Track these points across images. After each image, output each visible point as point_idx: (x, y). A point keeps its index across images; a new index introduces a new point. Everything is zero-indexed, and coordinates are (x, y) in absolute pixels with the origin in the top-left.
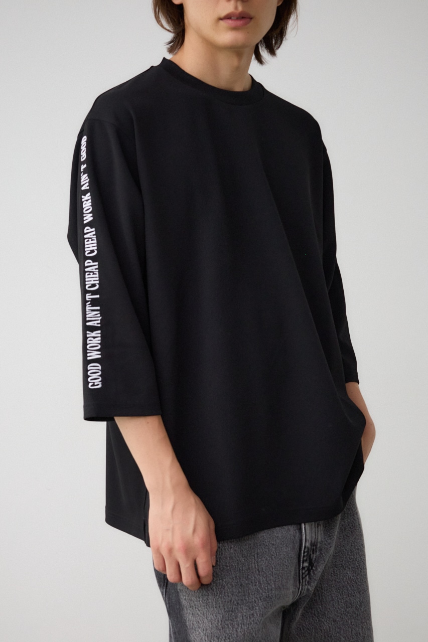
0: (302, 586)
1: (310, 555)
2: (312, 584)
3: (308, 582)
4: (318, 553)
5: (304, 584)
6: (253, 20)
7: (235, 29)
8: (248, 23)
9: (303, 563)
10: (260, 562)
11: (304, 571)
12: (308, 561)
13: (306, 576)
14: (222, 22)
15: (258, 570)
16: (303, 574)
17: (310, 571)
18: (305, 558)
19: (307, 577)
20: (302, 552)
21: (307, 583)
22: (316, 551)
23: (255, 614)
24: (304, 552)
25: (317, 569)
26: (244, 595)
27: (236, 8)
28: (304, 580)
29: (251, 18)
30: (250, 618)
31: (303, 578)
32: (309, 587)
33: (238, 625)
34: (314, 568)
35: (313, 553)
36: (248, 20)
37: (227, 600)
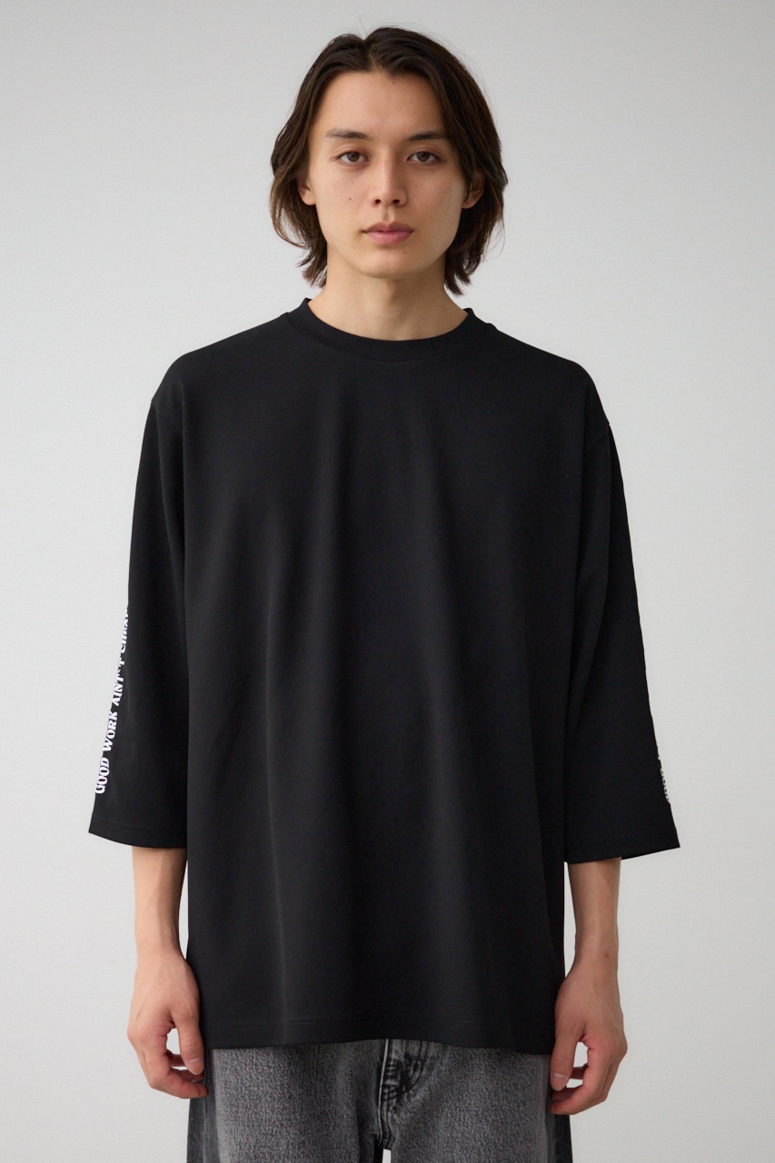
0: (382, 1110)
1: (407, 1071)
2: (402, 1114)
3: (395, 1108)
4: (425, 1073)
5: (385, 1108)
6: (413, 234)
7: (385, 247)
8: (407, 237)
9: (386, 1078)
11: (386, 1091)
12: (399, 1079)
13: (389, 1099)
14: (365, 236)
16: (383, 1094)
17: (404, 1093)
18: (390, 1074)
19: (394, 1100)
20: (384, 1065)
21: (391, 1108)
23: (307, 1142)
24: (388, 1065)
25: (415, 1094)
26: (294, 1113)
27: (386, 217)
28: (385, 1103)
29: (411, 231)
30: (299, 1148)
31: (383, 1100)
32: (395, 1116)
33: (279, 1157)
34: (409, 1091)
36: (406, 234)
37: (264, 1118)
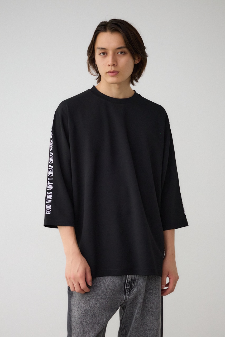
0: (125, 296)
1: (131, 284)
2: (131, 296)
3: (129, 295)
4: (135, 284)
5: (126, 295)
6: (119, 73)
7: (112, 76)
8: (118, 73)
9: (126, 286)
10: (106, 284)
11: (127, 290)
12: (130, 286)
13: (127, 292)
14: (107, 74)
15: (104, 287)
16: (126, 291)
17: (131, 290)
18: (128, 285)
19: (129, 293)
20: (126, 282)
21: (128, 295)
22: (135, 283)
24: (127, 283)
25: (134, 291)
27: (111, 69)
28: (126, 294)
29: (118, 72)
31: (126, 293)
32: (129, 297)
34: (132, 290)
35: (133, 284)
36: (117, 73)
